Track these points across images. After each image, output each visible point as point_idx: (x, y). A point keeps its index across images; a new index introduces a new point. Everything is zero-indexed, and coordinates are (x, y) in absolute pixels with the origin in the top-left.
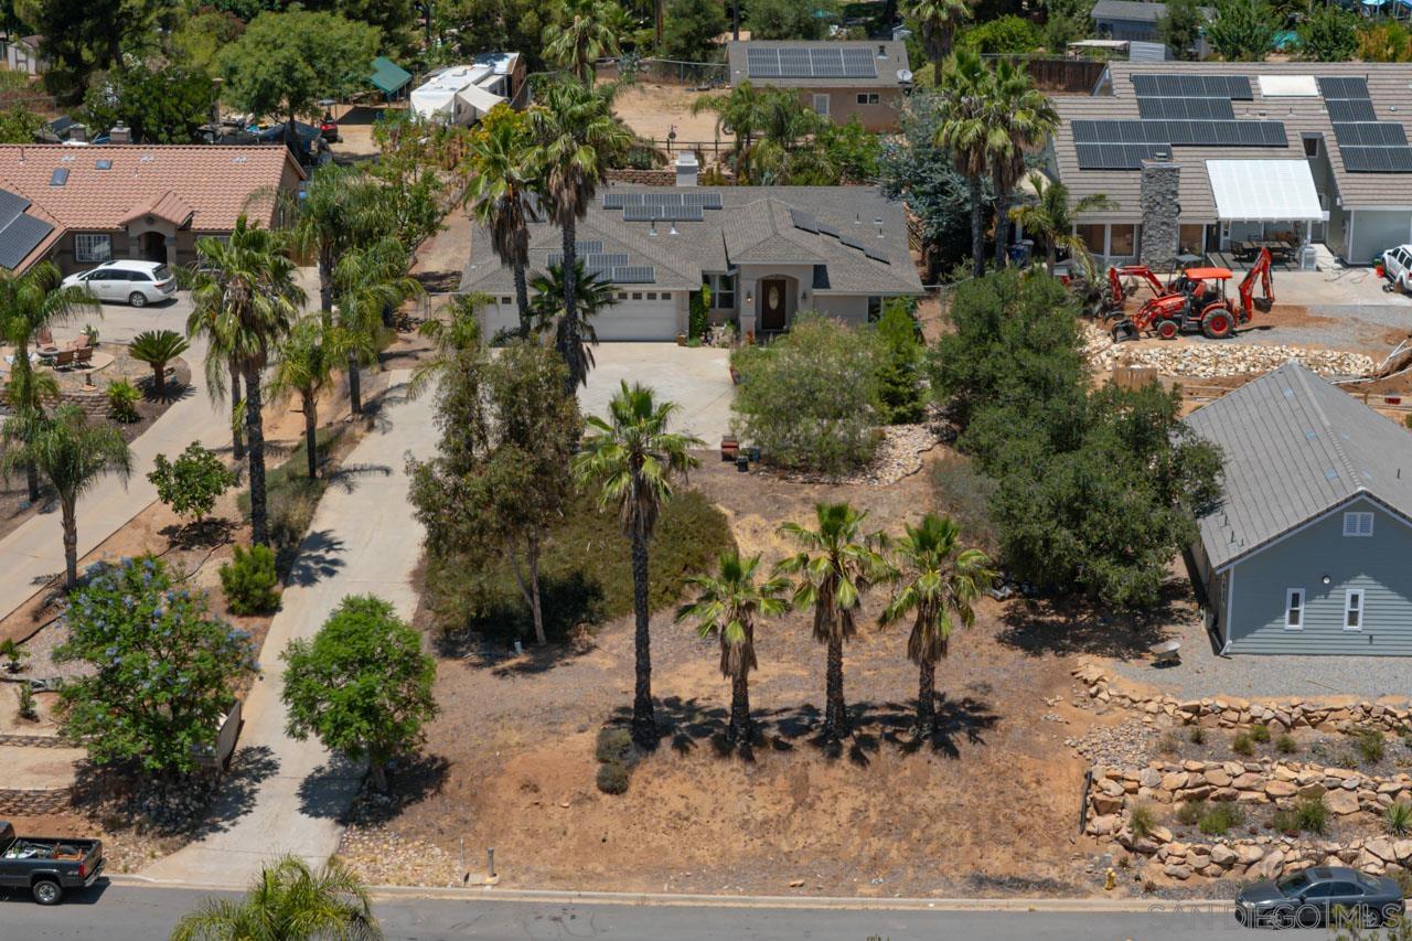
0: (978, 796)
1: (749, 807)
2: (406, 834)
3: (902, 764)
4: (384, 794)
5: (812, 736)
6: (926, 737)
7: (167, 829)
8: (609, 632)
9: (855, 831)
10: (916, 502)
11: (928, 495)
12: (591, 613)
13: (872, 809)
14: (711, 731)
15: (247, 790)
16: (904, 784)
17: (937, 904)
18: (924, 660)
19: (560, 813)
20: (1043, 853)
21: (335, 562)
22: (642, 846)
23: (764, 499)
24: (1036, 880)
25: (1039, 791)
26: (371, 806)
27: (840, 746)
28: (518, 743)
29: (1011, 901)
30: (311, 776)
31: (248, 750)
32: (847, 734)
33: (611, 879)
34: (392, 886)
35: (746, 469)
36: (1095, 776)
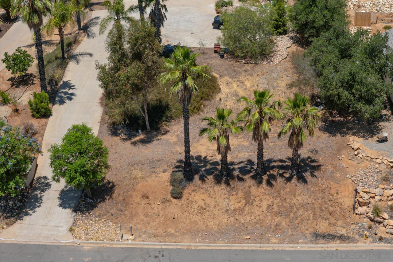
0: (315, 200)
1: (228, 204)
2: (99, 216)
3: (286, 186)
4: (90, 198)
5: (251, 174)
6: (294, 175)
7: (8, 215)
8: (174, 125)
9: (268, 214)
10: (287, 71)
11: (291, 68)
12: (167, 117)
13: (275, 205)
14: (213, 173)
15: (39, 196)
16: (287, 194)
17: (301, 247)
18: (295, 148)
19: (157, 207)
20: (340, 223)
21: (72, 94)
22: (189, 221)
23: (230, 70)
24: (338, 235)
25: (338, 197)
26: (86, 204)
27: (262, 178)
28: (141, 177)
29: (329, 245)
30: (63, 189)
31: (39, 178)
32: (265, 174)
33: (177, 236)
34: (93, 241)
35: (223, 57)
36: (359, 191)
